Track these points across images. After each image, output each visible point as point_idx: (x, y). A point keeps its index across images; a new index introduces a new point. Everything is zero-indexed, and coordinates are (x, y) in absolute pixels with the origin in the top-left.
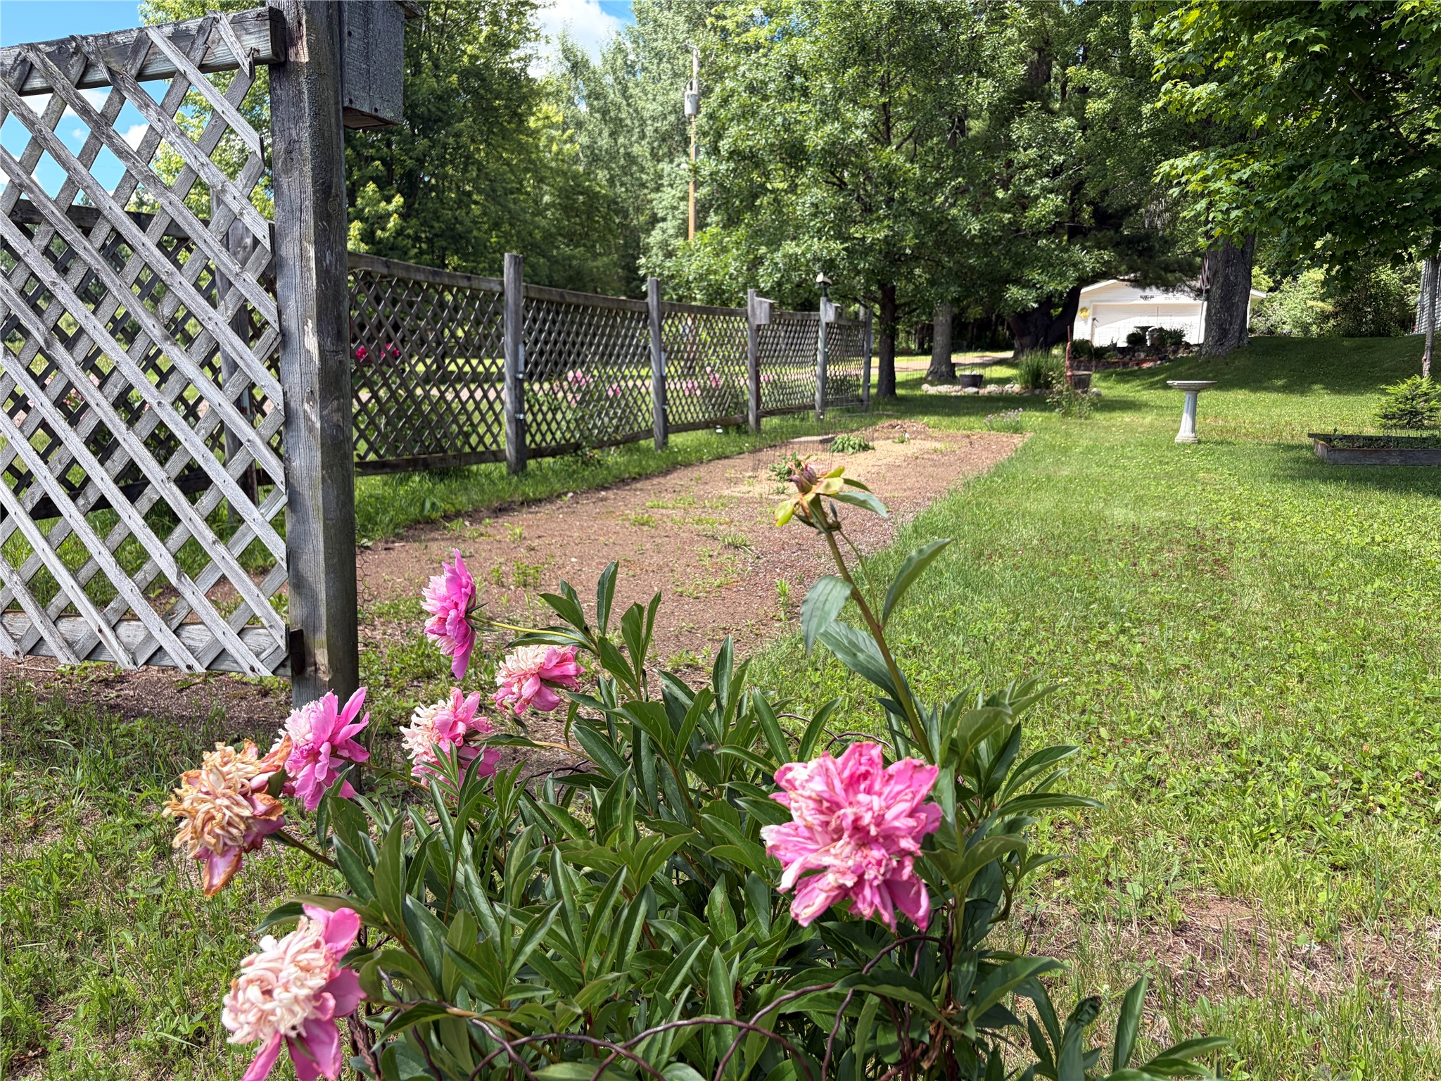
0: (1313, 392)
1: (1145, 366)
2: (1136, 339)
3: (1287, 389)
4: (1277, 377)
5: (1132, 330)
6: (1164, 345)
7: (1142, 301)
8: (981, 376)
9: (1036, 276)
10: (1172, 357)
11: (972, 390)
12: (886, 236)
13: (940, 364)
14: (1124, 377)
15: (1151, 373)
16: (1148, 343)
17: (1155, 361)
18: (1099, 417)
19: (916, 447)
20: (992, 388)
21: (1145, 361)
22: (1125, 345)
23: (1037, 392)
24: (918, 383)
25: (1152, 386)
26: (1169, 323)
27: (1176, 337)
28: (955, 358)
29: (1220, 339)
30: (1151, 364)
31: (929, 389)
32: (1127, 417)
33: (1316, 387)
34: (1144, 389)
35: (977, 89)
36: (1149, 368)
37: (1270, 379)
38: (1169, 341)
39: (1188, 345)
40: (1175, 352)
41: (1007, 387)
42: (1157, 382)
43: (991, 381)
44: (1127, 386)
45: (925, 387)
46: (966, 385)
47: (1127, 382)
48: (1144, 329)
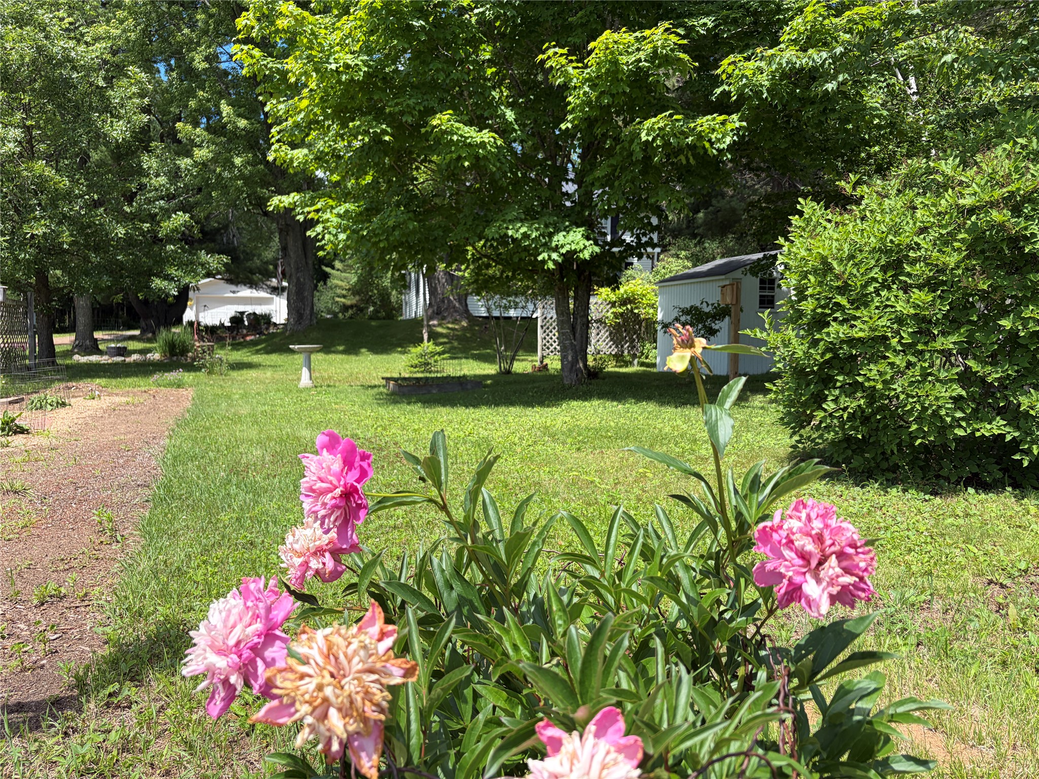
0: (362, 353)
1: (248, 338)
2: (237, 320)
3: (346, 352)
4: (339, 345)
5: (232, 314)
6: (259, 324)
7: (232, 295)
8: (125, 348)
9: (173, 271)
10: (266, 332)
11: (119, 359)
12: (45, 233)
13: (84, 339)
14: (236, 346)
15: (254, 343)
16: (246, 323)
17: (255, 335)
18: (234, 374)
19: (106, 402)
20: (135, 357)
21: (247, 335)
22: (229, 324)
23: (175, 358)
24: (68, 354)
25: (257, 352)
26: (259, 310)
27: (266, 319)
28: (98, 335)
29: (298, 320)
30: (252, 337)
31: (79, 359)
32: (252, 374)
33: (363, 350)
34: (253, 354)
35: (112, 127)
36: (251, 340)
37: (334, 346)
38: (261, 322)
39: (275, 324)
40: (267, 329)
41: (148, 355)
42: (260, 350)
43: (135, 352)
44: (240, 353)
45: (77, 357)
46: (112, 356)
47: (238, 350)
48: (242, 313)
